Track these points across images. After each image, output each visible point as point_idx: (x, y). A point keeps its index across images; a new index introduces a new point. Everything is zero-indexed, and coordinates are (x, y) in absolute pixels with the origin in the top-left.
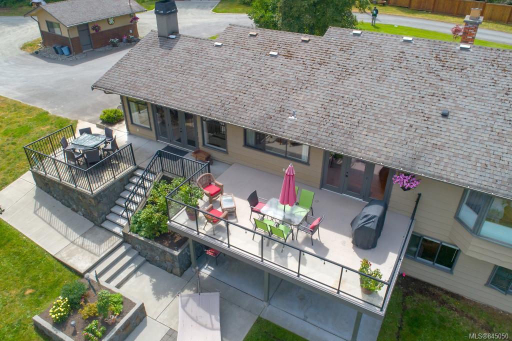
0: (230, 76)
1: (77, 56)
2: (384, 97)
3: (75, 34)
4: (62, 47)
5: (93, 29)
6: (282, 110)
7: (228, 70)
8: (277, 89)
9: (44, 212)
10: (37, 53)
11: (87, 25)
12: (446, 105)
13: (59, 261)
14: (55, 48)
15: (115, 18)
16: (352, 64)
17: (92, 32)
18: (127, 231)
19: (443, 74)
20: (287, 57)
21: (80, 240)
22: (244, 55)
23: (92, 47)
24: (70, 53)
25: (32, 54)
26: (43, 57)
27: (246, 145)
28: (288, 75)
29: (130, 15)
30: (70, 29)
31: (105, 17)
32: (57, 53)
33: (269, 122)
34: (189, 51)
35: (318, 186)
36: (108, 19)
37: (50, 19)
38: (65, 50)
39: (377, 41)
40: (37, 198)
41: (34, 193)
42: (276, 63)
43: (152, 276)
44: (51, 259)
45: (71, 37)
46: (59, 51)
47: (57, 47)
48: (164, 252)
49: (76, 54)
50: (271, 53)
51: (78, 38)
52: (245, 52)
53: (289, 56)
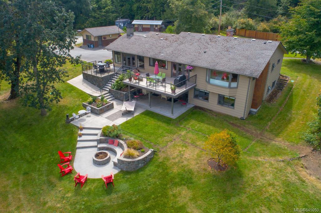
0: (147, 45)
1: (96, 48)
2: (190, 49)
3: (97, 40)
4: (91, 45)
5: (103, 38)
6: (160, 52)
7: (147, 43)
8: (160, 48)
9: (85, 84)
10: (81, 47)
11: (101, 36)
12: (206, 50)
13: (89, 95)
14: (88, 45)
15: (112, 35)
16: (184, 41)
17: (103, 39)
18: (110, 89)
19: (210, 43)
20: (165, 40)
21: (96, 91)
22: (153, 40)
23: (102, 45)
24: (94, 47)
25: (79, 47)
26: (83, 48)
27: (150, 65)
28: (164, 44)
29: (118, 34)
30: (95, 37)
31: (109, 34)
32: (89, 47)
33: (155, 55)
34: (136, 39)
35: (170, 77)
36: (110, 35)
37: (88, 34)
38: (92, 46)
39: (194, 35)
40: (83, 81)
41: (82, 80)
42: (162, 41)
43: (116, 102)
44: (87, 94)
45: (95, 41)
46: (90, 46)
47: (89, 45)
48: (121, 93)
49: (96, 47)
50: (161, 39)
51: (97, 41)
52: (154, 39)
53: (166, 39)
